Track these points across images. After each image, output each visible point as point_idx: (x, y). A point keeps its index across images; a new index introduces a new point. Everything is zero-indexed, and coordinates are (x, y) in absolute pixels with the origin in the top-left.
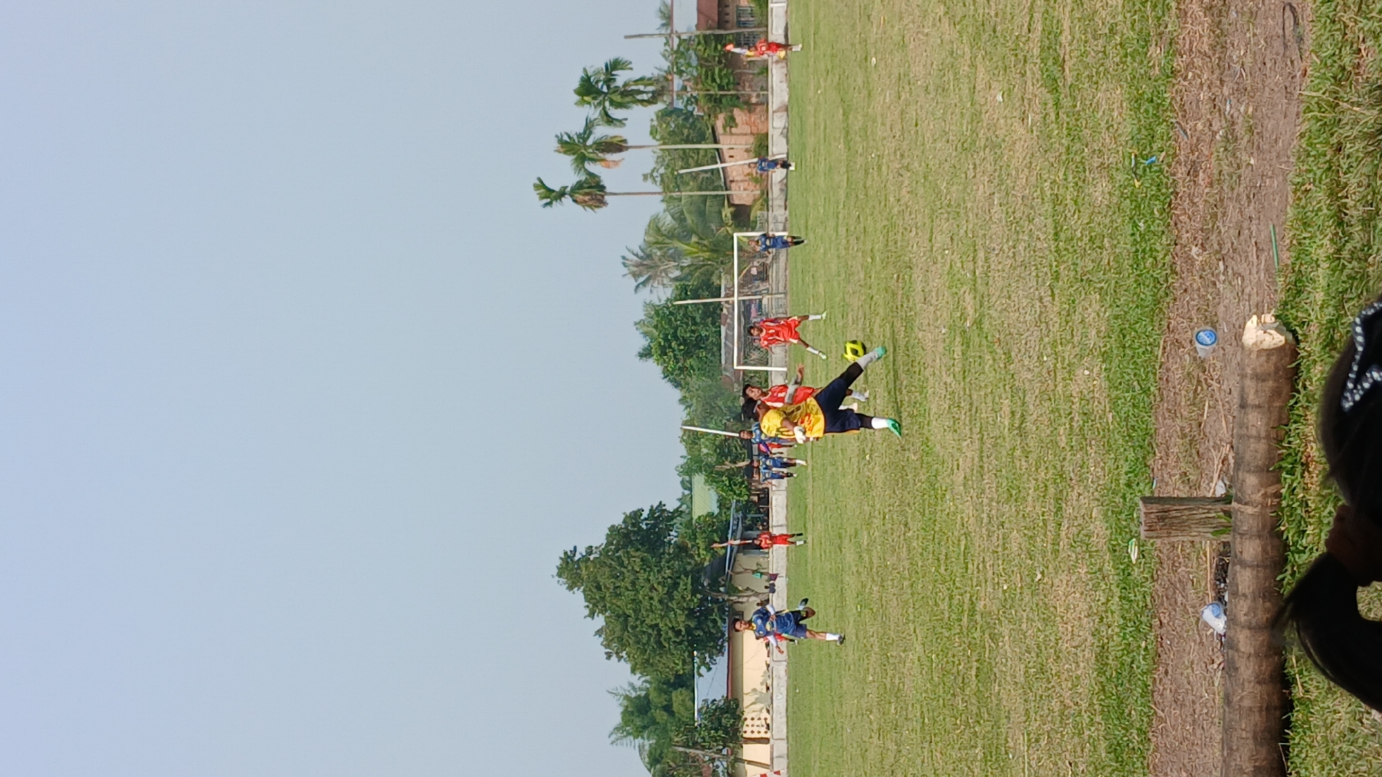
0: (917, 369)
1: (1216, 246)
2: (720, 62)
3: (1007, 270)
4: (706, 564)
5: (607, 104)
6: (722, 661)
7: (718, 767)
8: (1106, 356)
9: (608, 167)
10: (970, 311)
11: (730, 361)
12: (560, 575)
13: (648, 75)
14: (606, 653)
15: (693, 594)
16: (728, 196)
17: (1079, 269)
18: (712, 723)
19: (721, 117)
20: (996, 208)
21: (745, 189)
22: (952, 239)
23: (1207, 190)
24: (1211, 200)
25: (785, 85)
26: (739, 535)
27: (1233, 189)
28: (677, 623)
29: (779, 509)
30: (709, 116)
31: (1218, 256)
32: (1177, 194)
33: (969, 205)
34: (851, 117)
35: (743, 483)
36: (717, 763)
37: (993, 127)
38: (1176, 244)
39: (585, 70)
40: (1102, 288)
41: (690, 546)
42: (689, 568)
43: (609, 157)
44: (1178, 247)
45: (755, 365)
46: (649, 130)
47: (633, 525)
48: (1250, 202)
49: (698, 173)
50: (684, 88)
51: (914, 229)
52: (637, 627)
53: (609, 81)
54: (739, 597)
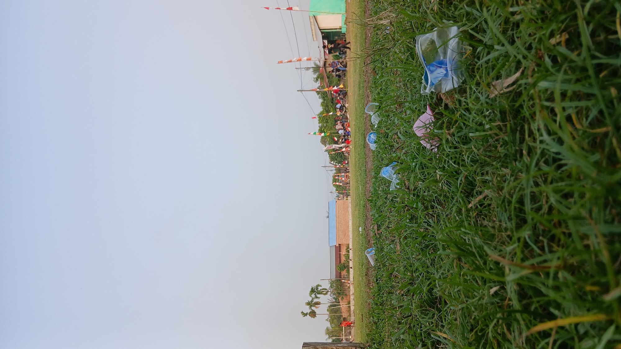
2: (340, 285)
5: (317, 294)
13: (325, 288)
16: (342, 315)
19: (341, 298)
21: (346, 314)
25: (353, 290)
39: (312, 287)
43: (316, 306)
53: (317, 289)
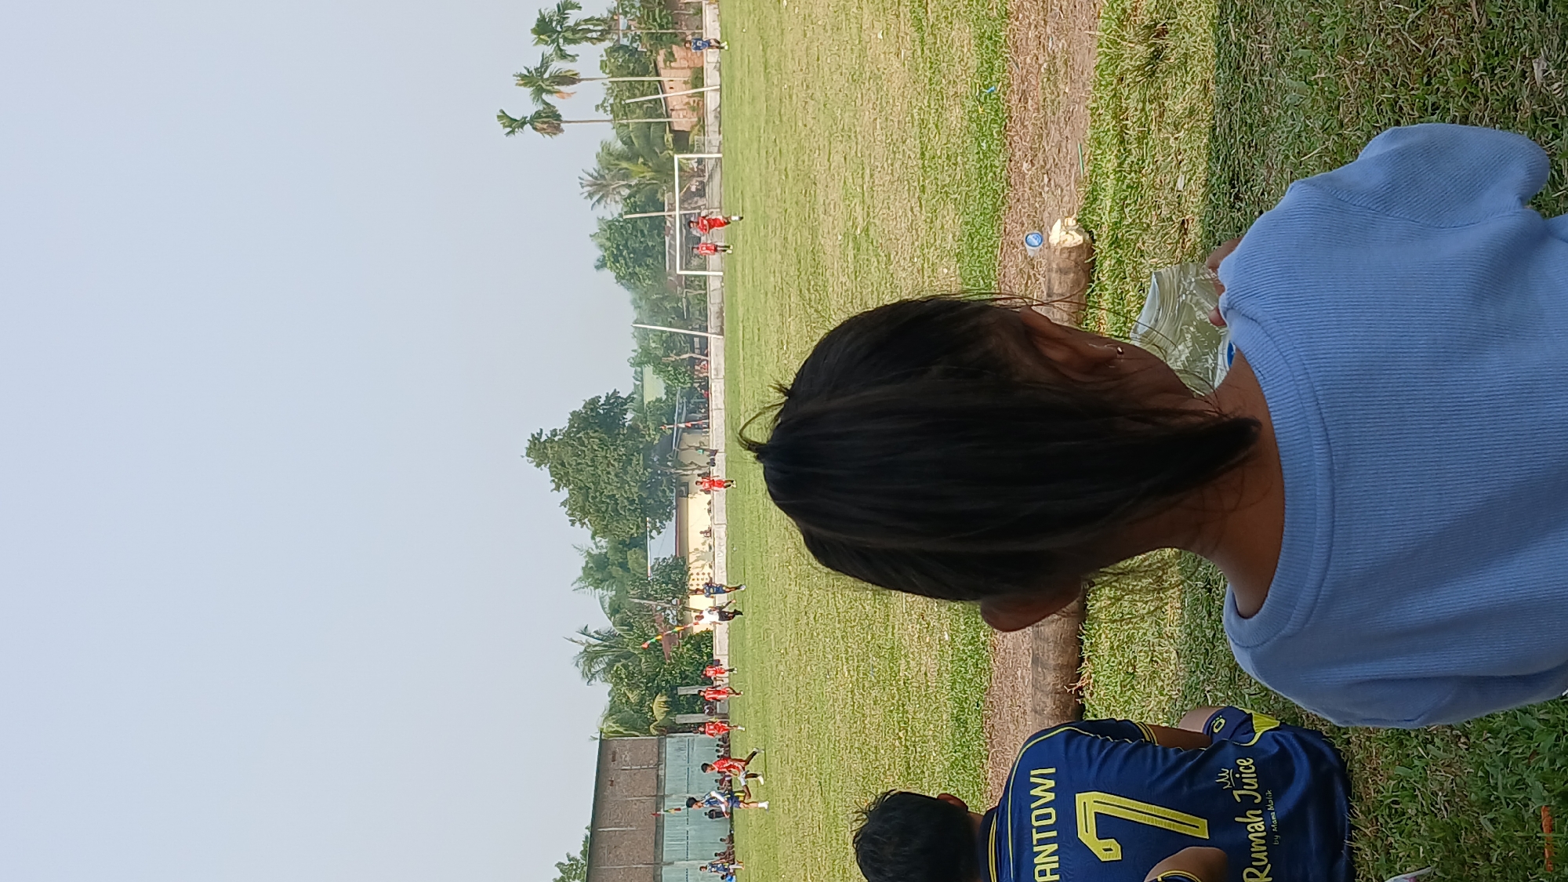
0: (821, 271)
1: (1042, 163)
3: (886, 185)
4: (656, 442)
5: (561, 41)
6: (671, 525)
7: (668, 615)
8: (959, 256)
9: (563, 98)
10: (860, 219)
11: (673, 267)
12: (528, 455)
13: (597, 16)
14: (570, 521)
15: (645, 469)
16: (669, 122)
17: (939, 183)
18: (663, 578)
19: (662, 52)
20: (878, 132)
21: (684, 117)
22: (845, 159)
23: (1034, 115)
24: (1038, 122)
25: (717, 24)
26: (683, 420)
27: (1054, 114)
28: (632, 493)
29: (718, 394)
30: (651, 52)
31: (1043, 171)
32: (1012, 118)
33: (858, 129)
34: (769, 52)
35: (686, 372)
36: (668, 612)
37: (875, 60)
38: (1011, 161)
39: (540, 11)
40: (956, 199)
41: (641, 427)
42: (641, 446)
43: (562, 88)
44: (1013, 163)
45: (696, 270)
46: (599, 64)
47: (592, 410)
48: (1066, 125)
49: (643, 103)
50: (629, 27)
51: (817, 151)
52: (596, 497)
53: (562, 20)
54: (684, 470)
